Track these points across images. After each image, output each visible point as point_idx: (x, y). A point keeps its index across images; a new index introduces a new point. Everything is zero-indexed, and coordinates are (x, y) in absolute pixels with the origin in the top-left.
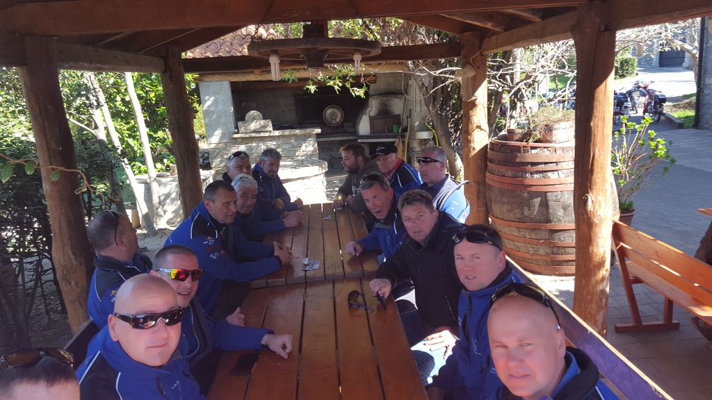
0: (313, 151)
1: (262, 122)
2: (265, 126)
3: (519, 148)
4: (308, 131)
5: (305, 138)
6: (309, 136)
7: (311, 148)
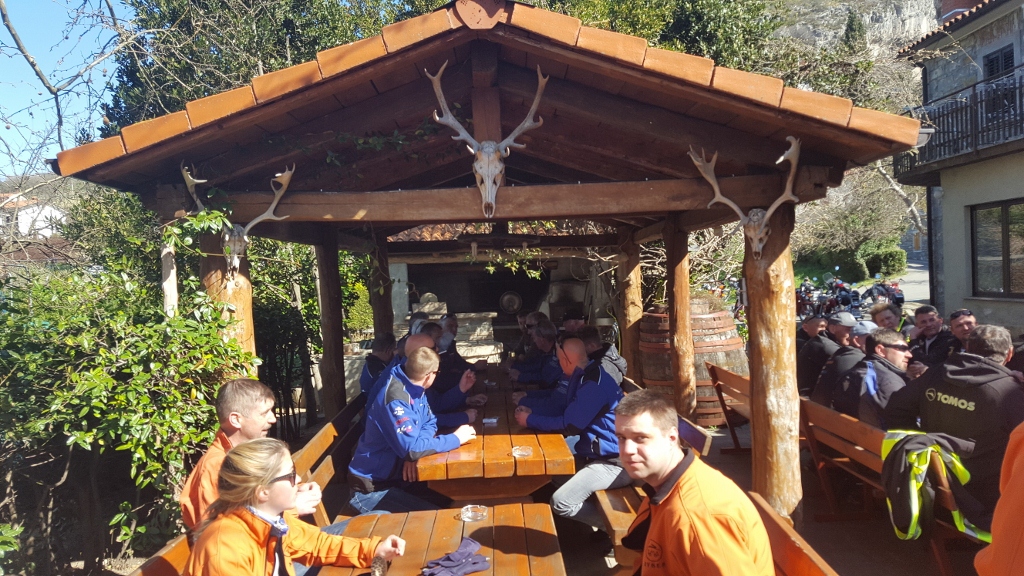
0: (488, 336)
1: (437, 305)
2: (440, 309)
3: (660, 318)
4: (483, 314)
5: (479, 322)
6: (485, 319)
7: (485, 333)
